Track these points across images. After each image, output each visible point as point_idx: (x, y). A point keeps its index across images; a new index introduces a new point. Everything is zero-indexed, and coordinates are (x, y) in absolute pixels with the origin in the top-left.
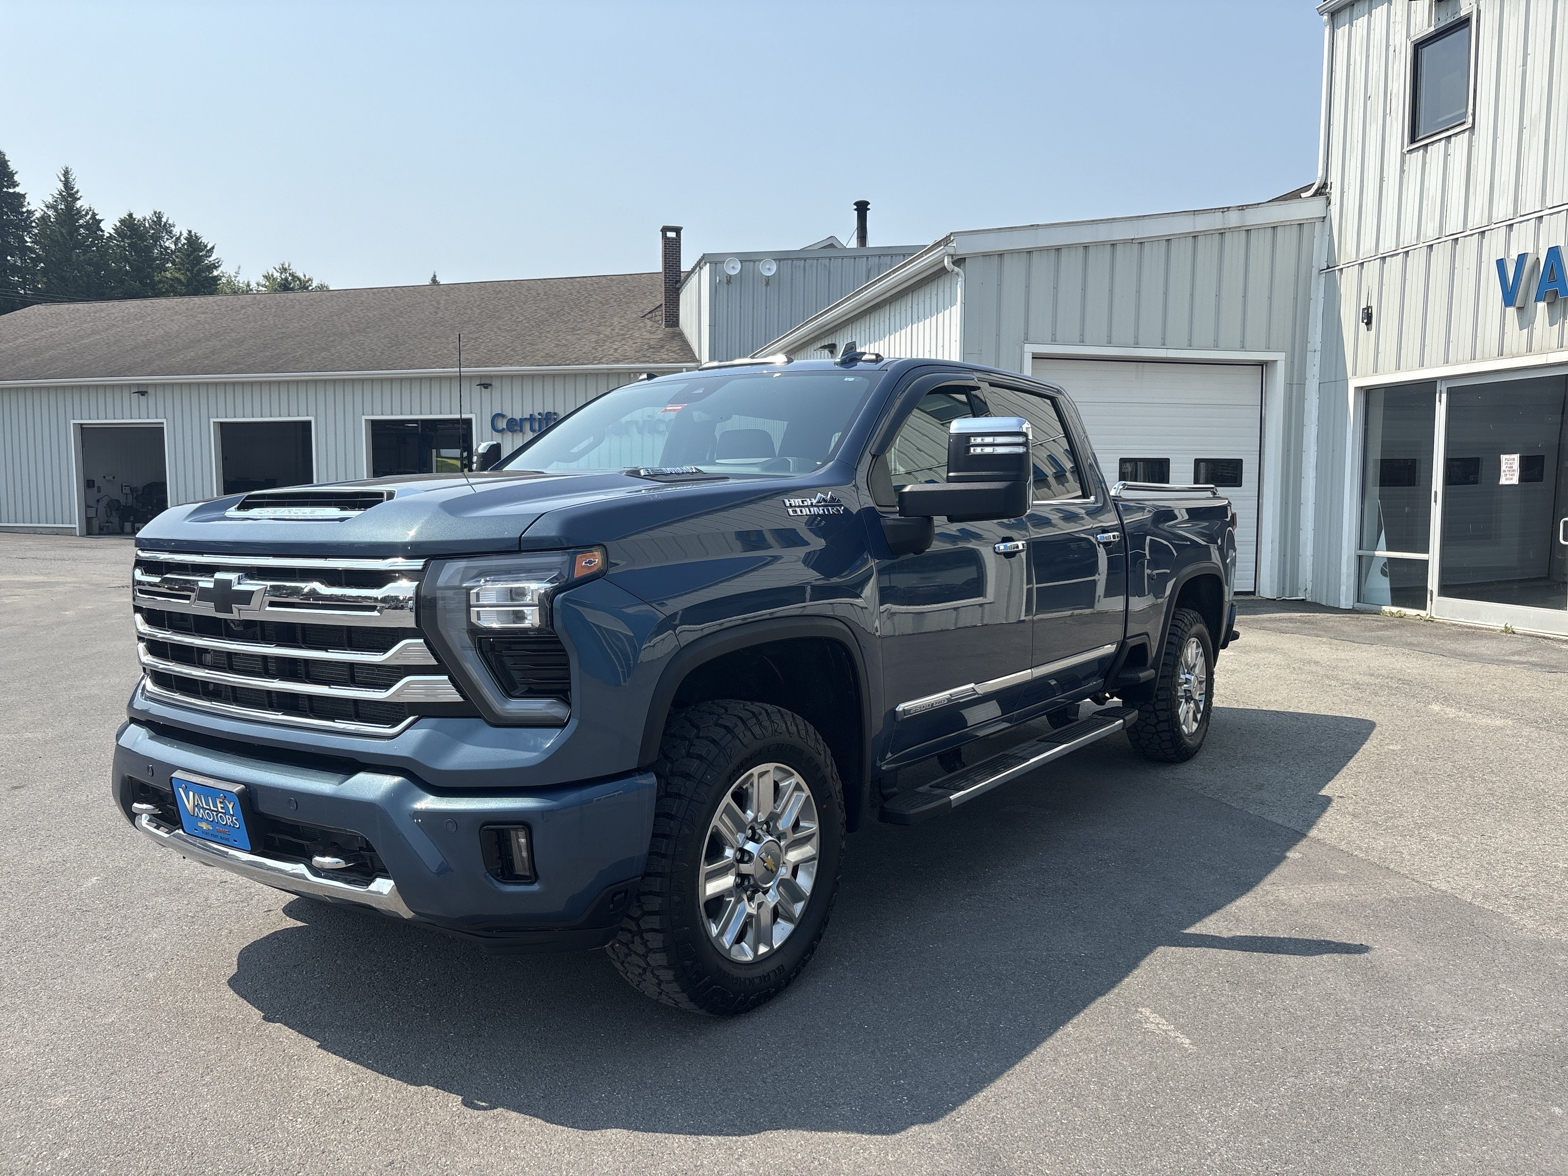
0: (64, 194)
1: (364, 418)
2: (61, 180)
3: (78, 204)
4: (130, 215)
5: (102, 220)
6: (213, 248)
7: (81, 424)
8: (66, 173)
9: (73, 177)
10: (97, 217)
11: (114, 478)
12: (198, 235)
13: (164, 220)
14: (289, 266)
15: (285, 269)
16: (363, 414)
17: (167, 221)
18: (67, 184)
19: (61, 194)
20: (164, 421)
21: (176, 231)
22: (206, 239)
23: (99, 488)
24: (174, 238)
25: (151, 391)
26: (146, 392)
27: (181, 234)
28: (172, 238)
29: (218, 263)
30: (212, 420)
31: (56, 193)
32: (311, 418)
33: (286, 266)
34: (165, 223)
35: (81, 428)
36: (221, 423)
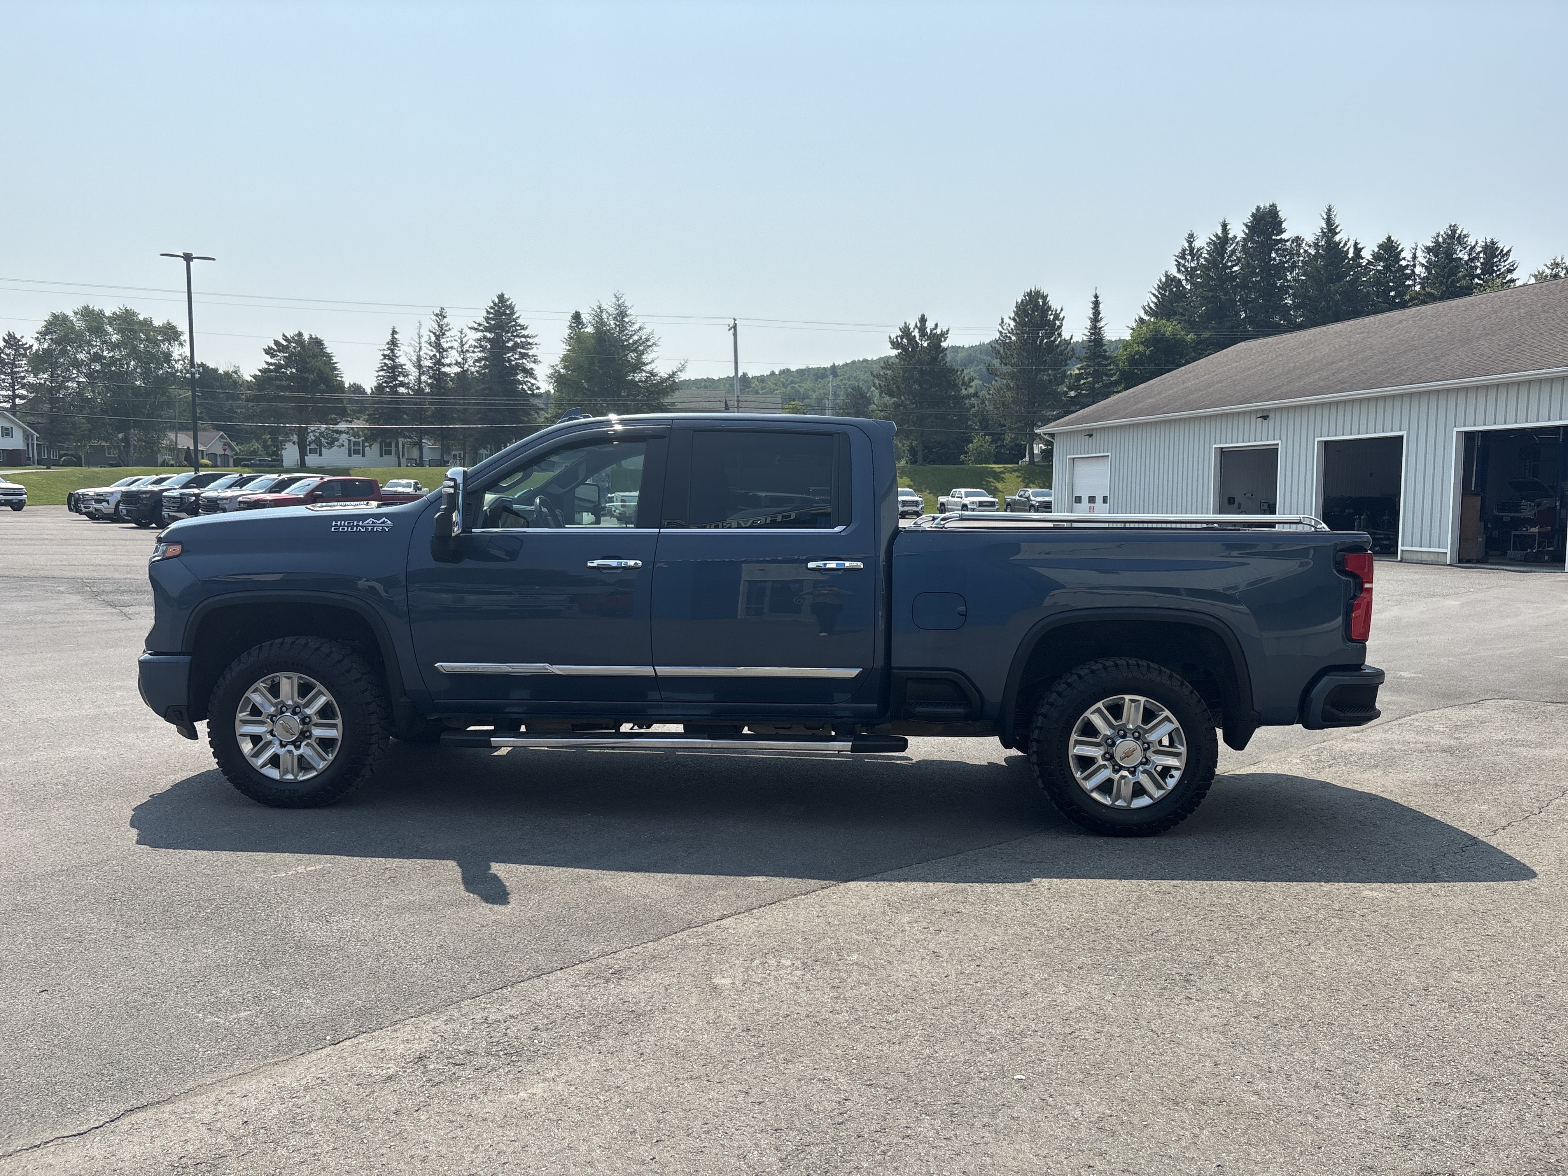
0: (1325, 230)
1: (1456, 430)
2: (1323, 219)
3: (1337, 238)
4: (1389, 238)
5: (1363, 248)
6: (1510, 251)
7: (1222, 448)
8: (1329, 210)
9: (1335, 213)
10: (1359, 246)
11: (1252, 495)
12: (1495, 240)
13: (1459, 232)
14: (1562, 259)
15: (1558, 264)
16: (1455, 426)
17: (1462, 232)
18: (1329, 221)
19: (1322, 232)
20: (1279, 442)
21: (1471, 241)
22: (1503, 244)
23: (1239, 504)
24: (1468, 248)
25: (1272, 415)
26: (1268, 416)
27: (1477, 243)
28: (1465, 248)
29: (1513, 266)
30: (1317, 439)
31: (1318, 232)
32: (1404, 433)
33: (1559, 260)
34: (1460, 235)
35: (1222, 452)
36: (1326, 442)
